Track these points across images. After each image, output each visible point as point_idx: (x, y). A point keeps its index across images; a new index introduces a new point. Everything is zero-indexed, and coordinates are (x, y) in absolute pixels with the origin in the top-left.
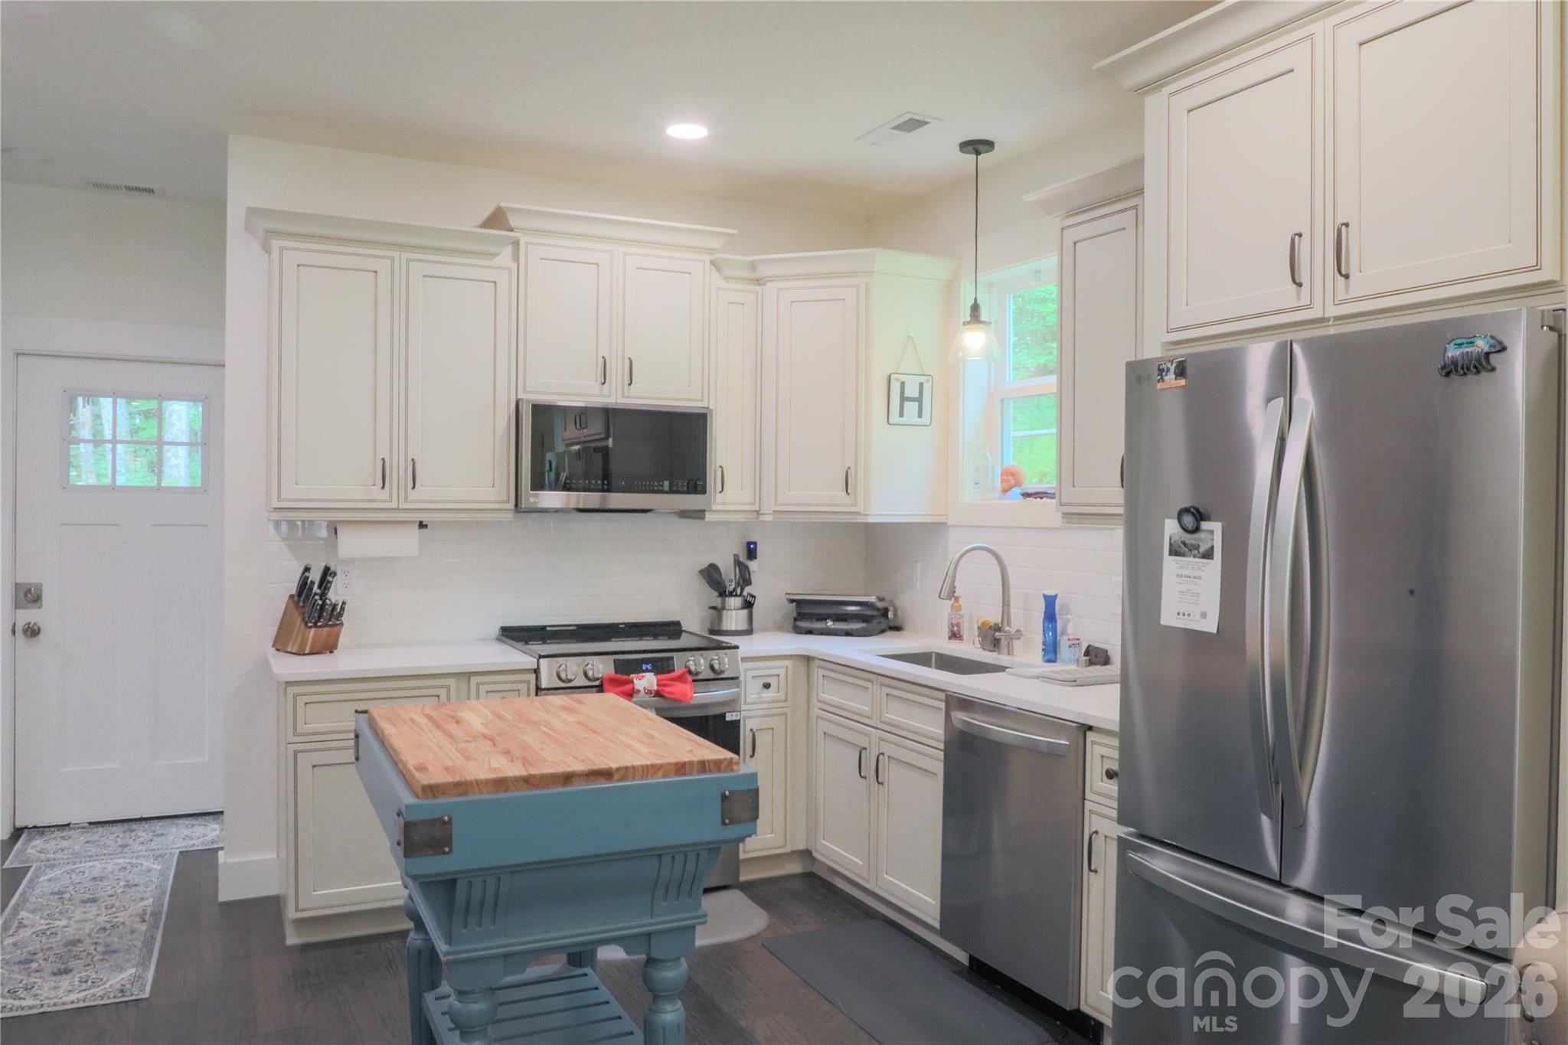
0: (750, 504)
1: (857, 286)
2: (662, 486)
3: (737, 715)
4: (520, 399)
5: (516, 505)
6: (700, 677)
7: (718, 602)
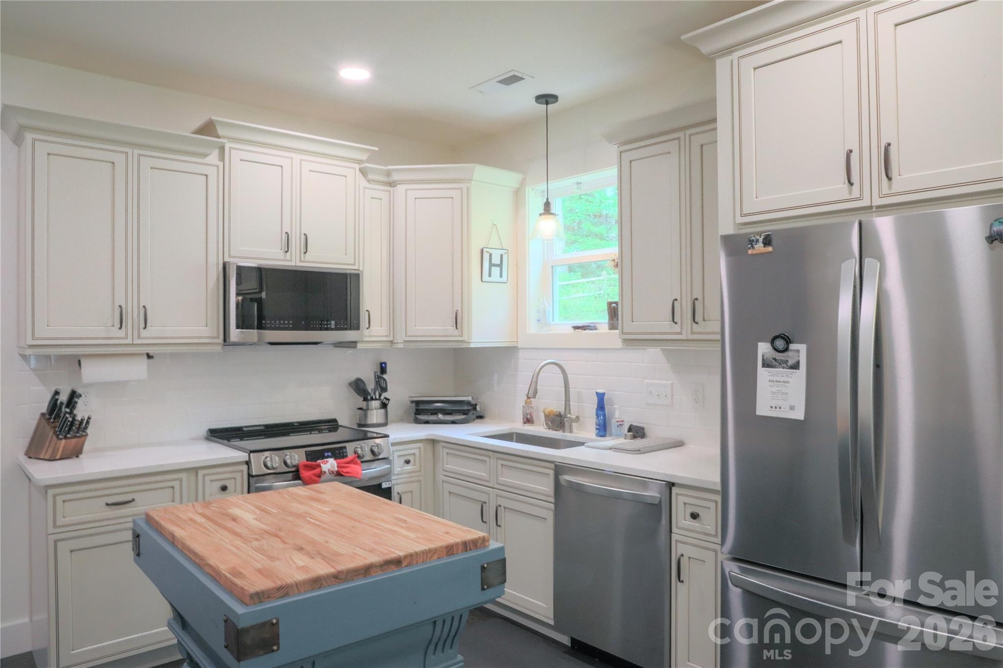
0: (387, 336)
1: (461, 189)
2: (330, 324)
3: (389, 484)
4: (226, 262)
5: (225, 340)
6: (364, 459)
7: (363, 405)
